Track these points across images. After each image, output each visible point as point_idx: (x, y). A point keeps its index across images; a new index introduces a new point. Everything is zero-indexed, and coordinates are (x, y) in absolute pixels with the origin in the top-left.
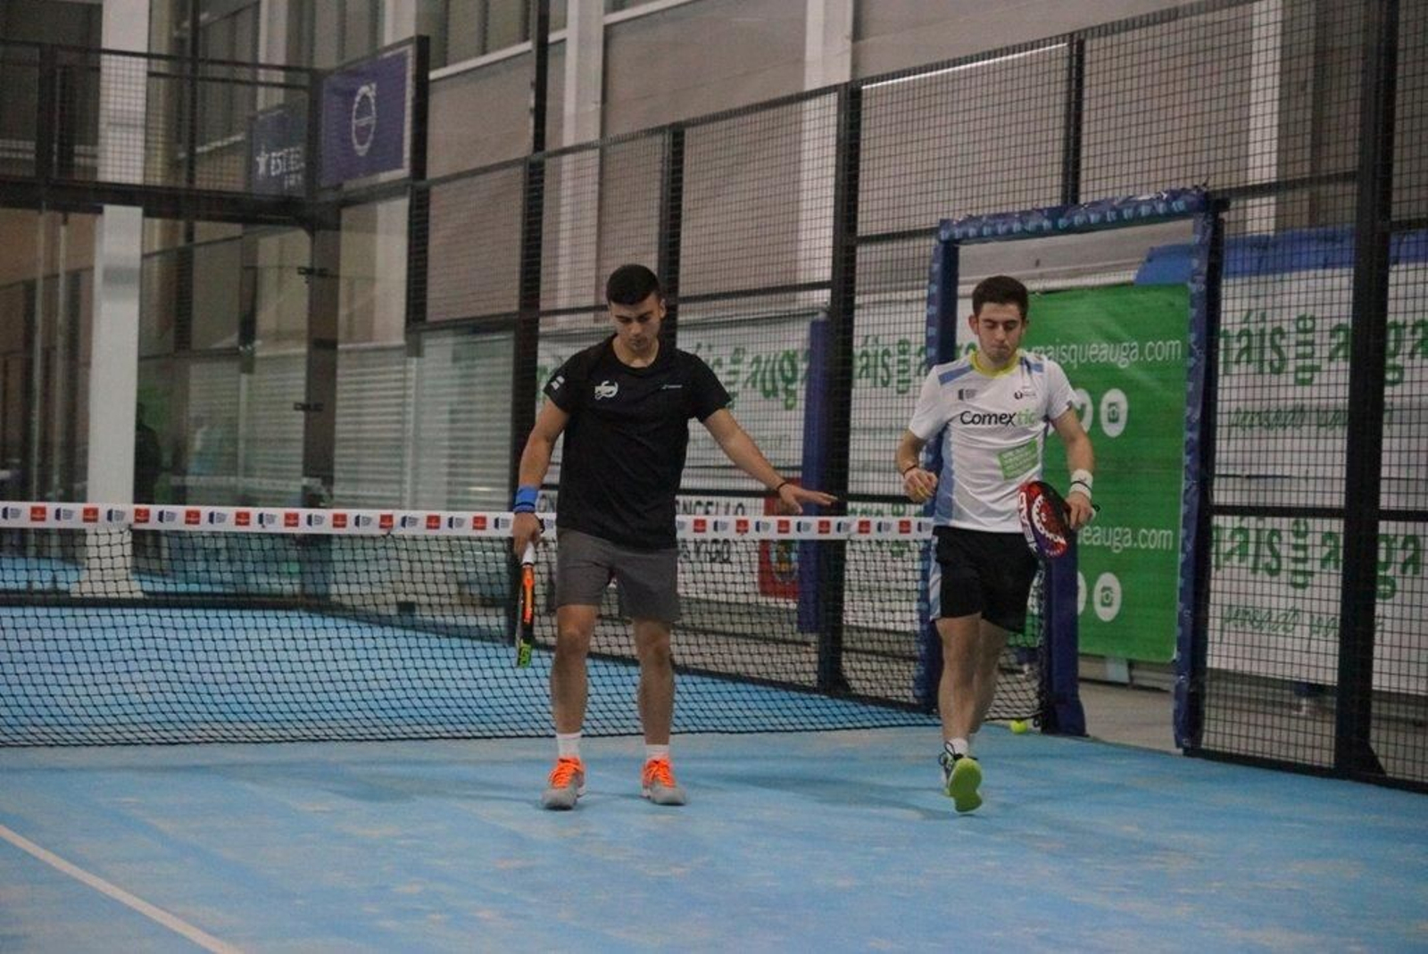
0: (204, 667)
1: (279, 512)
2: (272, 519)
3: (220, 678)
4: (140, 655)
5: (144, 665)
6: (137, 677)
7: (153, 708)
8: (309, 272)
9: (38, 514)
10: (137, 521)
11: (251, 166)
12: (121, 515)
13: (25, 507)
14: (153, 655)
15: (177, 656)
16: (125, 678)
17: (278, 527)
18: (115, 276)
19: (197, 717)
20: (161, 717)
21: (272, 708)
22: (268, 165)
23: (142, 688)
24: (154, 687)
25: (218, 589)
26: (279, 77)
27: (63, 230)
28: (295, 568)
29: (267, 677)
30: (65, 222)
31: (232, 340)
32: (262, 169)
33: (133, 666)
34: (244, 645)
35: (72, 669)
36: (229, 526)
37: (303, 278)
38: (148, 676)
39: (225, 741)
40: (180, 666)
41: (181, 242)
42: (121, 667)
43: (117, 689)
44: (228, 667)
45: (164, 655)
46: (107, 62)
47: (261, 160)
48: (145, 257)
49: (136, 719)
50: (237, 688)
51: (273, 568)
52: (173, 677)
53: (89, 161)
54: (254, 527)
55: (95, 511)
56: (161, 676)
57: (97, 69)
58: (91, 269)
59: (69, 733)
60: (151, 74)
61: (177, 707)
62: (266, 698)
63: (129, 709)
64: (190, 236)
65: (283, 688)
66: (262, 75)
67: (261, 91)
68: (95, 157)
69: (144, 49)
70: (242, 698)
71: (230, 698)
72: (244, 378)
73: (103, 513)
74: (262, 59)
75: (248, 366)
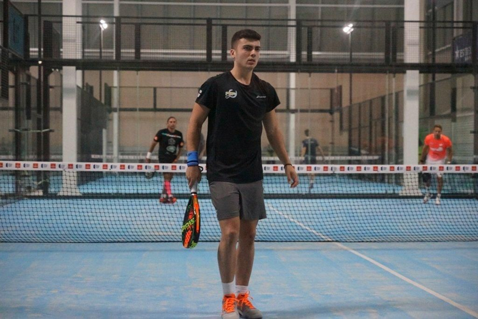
0: (446, 217)
1: (470, 166)
2: (467, 168)
3: (452, 220)
4: (426, 213)
5: (427, 216)
6: (425, 220)
7: (430, 230)
8: (474, 88)
9: (392, 169)
10: (424, 170)
11: (454, 54)
12: (418, 168)
13: (388, 166)
14: (430, 213)
15: (438, 213)
16: (421, 220)
17: (470, 171)
18: (410, 93)
19: (444, 233)
20: (433, 233)
21: (469, 230)
22: (459, 54)
23: (426, 223)
24: (430, 223)
25: (446, 192)
26: (461, 25)
27: (394, 79)
28: (472, 185)
29: (467, 220)
30: (394, 77)
31: (449, 111)
32: (457, 56)
33: (423, 216)
34: (459, 209)
35: (404, 217)
36: (453, 171)
37: (472, 90)
38: (428, 220)
39: (453, 241)
40: (439, 216)
41: (430, 81)
42: (420, 217)
43: (418, 224)
44: (454, 217)
45: (433, 213)
46: (407, 25)
47: (457, 52)
48: (420, 86)
49: (425, 233)
50: (457, 223)
51: (464, 185)
52: (436, 220)
53: (401, 58)
54: (462, 171)
55: (410, 167)
56: (432, 220)
57: (403, 27)
58: (402, 91)
59: (403, 238)
60: (420, 28)
61: (438, 230)
62: (467, 227)
63: (422, 230)
64: (434, 79)
65: (473, 223)
66: (455, 25)
67: (455, 30)
68: (403, 56)
69: (418, 19)
70: (459, 227)
71: (455, 227)
72: (453, 124)
73: (412, 168)
74: (455, 20)
75: (454, 120)
